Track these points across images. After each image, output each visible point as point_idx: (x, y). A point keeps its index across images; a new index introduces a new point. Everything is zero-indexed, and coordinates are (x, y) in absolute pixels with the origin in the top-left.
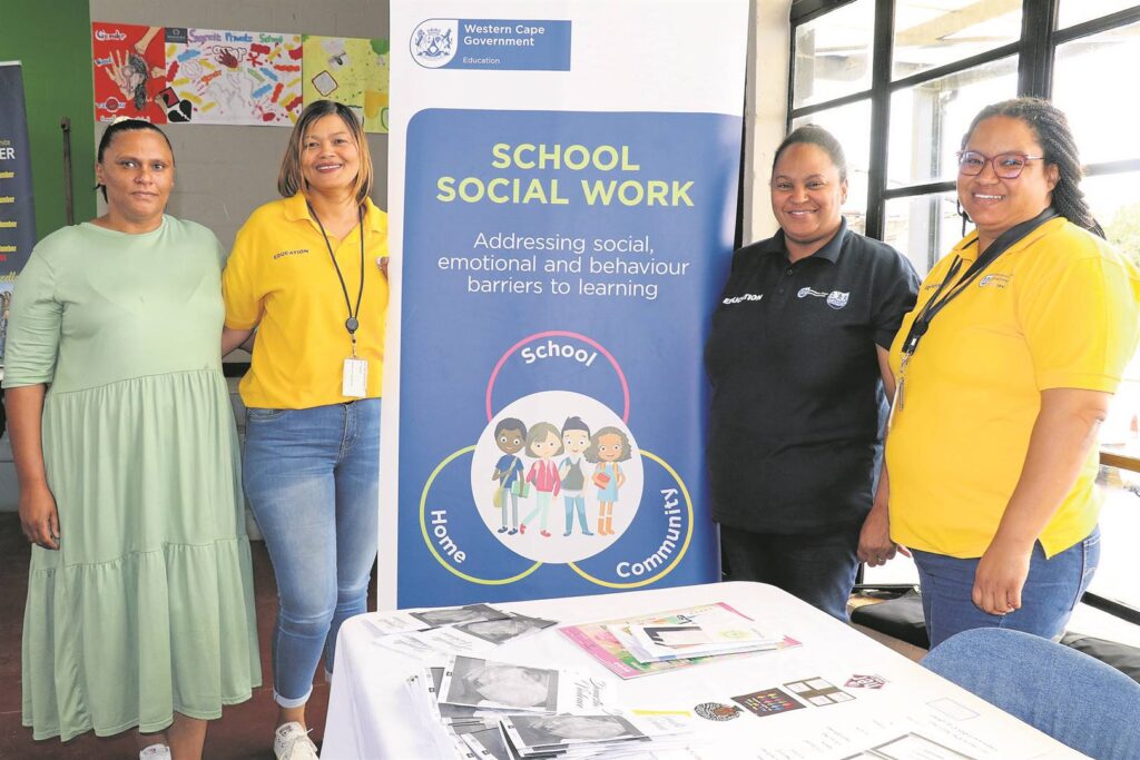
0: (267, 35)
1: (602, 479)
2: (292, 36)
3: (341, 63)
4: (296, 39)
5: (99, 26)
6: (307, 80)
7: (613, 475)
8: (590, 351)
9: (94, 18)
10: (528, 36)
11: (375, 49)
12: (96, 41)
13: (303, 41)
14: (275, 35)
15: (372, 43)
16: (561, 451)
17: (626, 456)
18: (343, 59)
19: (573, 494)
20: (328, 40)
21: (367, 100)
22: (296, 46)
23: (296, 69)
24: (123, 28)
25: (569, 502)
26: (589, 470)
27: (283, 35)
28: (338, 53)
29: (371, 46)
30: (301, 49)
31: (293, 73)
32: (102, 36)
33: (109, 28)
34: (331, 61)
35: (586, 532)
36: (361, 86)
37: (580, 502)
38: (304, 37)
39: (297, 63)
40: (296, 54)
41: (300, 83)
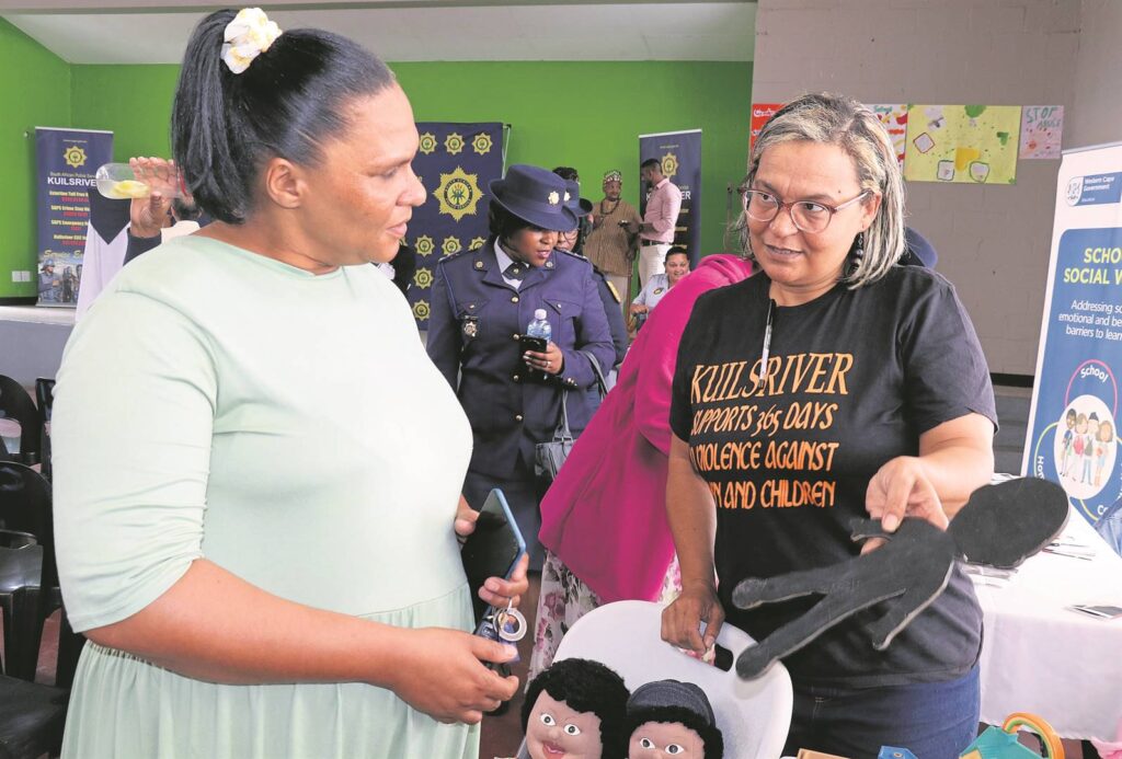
0: (879, 106)
1: (1100, 451)
2: (900, 106)
3: (938, 126)
4: (903, 108)
5: (757, 107)
6: (910, 141)
7: (1103, 450)
8: (1106, 373)
9: (753, 102)
10: (1106, 183)
11: (968, 114)
12: (754, 118)
13: (909, 109)
14: (886, 106)
15: (966, 108)
16: (1086, 432)
17: (1110, 440)
18: (941, 122)
19: (1088, 458)
20: (928, 108)
21: (958, 156)
22: (903, 114)
23: (902, 132)
24: (773, 107)
25: (1085, 461)
26: (1096, 445)
27: (893, 106)
28: (937, 118)
29: (965, 112)
30: (906, 116)
31: (899, 135)
32: (758, 113)
33: (764, 107)
34: (930, 125)
35: (1090, 484)
36: (954, 144)
37: (1090, 462)
38: (910, 106)
39: (903, 127)
40: (903, 120)
41: (903, 144)
